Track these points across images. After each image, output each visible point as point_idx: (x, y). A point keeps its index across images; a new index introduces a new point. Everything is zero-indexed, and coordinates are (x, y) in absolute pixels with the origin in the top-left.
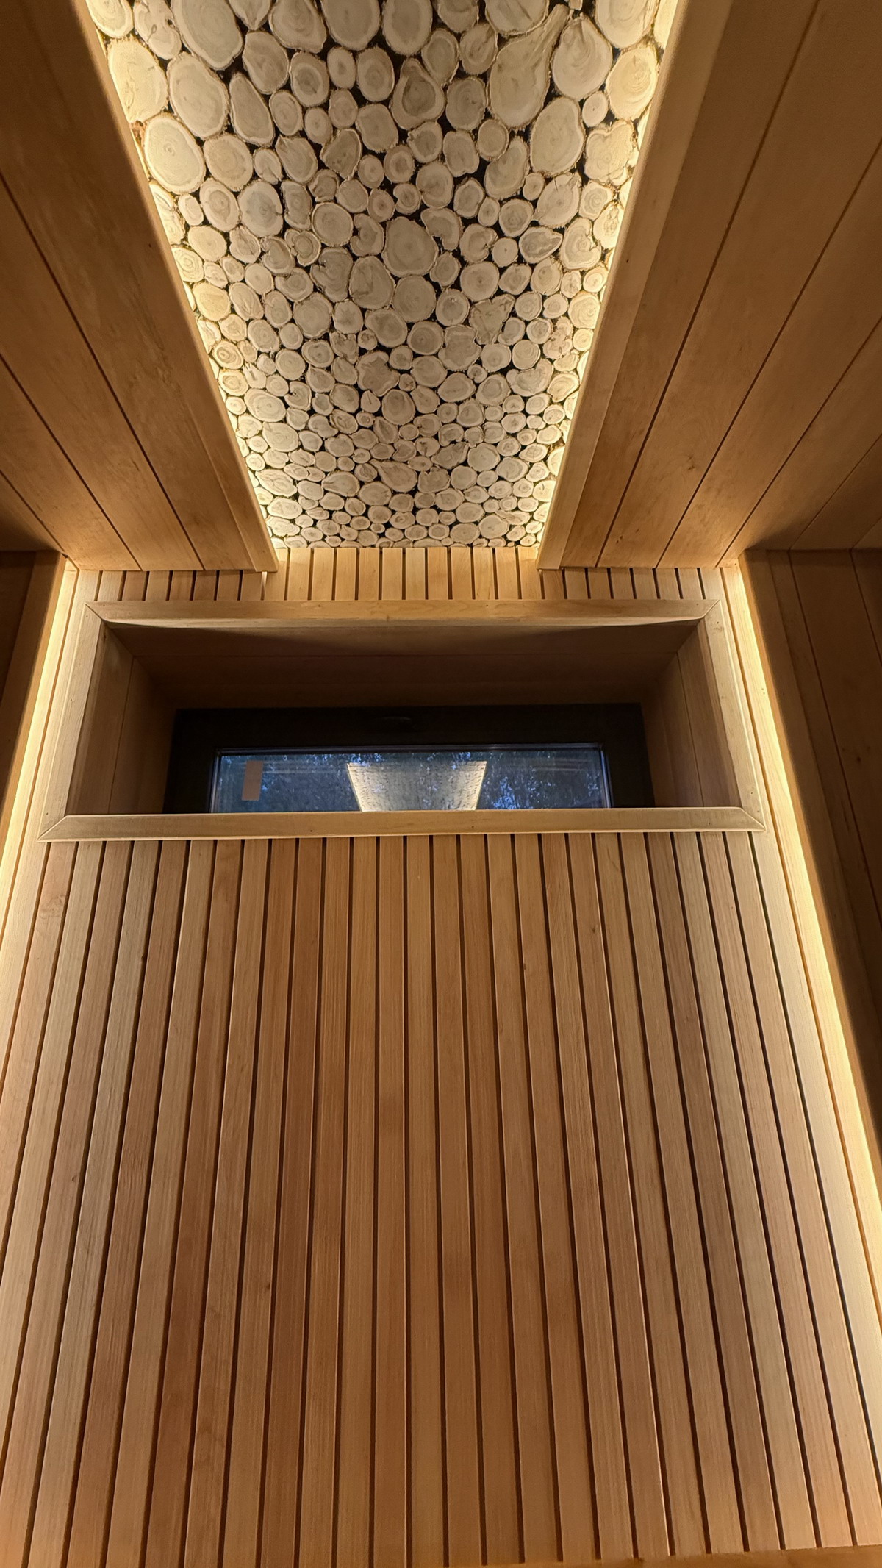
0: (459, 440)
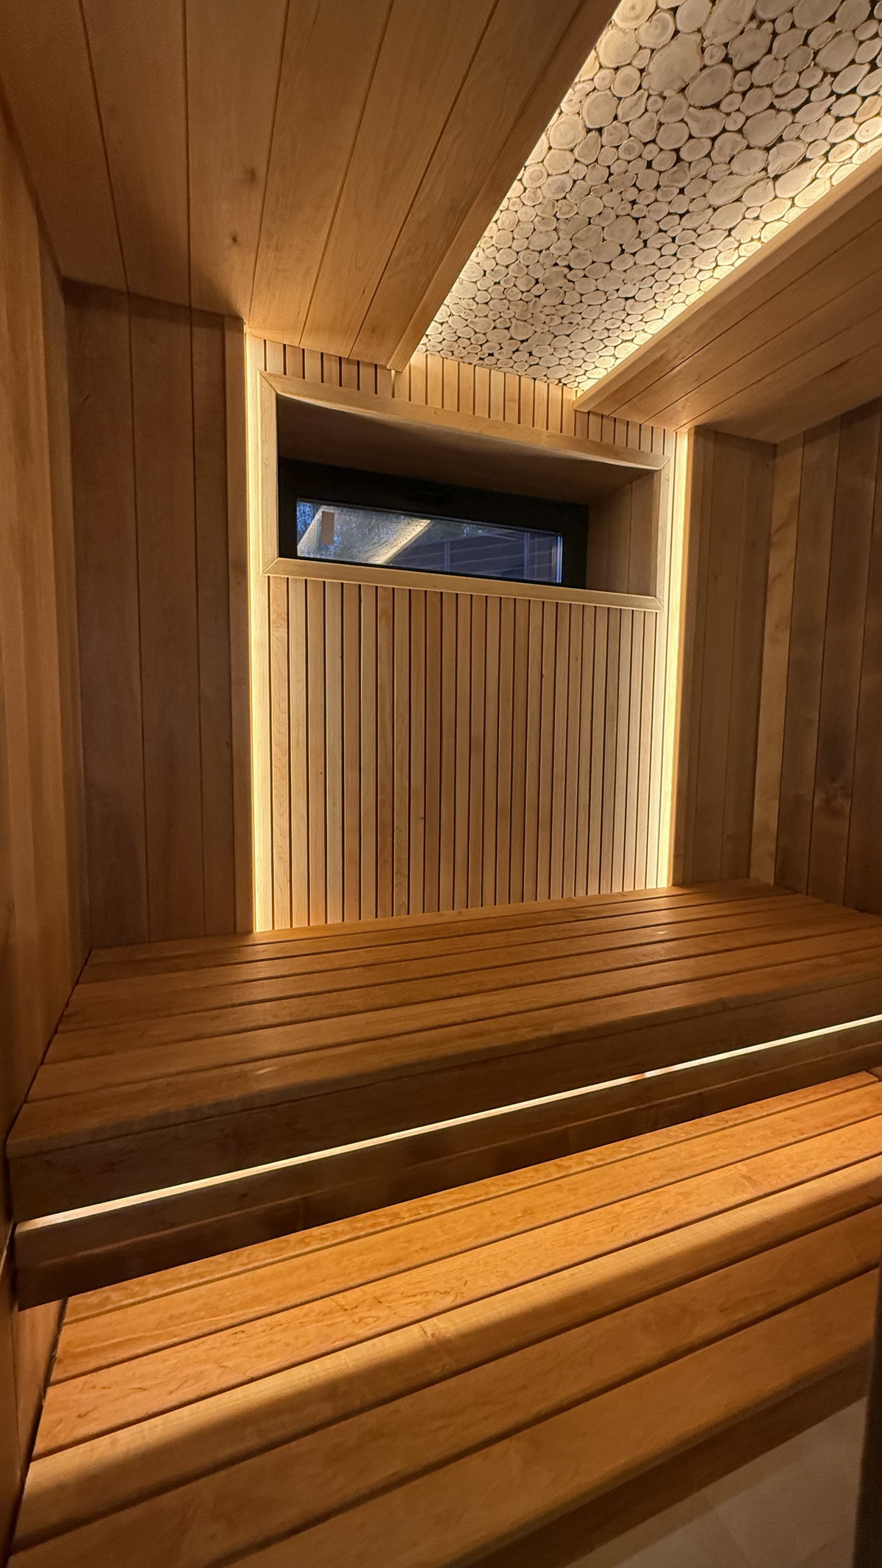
0: (575, 323)
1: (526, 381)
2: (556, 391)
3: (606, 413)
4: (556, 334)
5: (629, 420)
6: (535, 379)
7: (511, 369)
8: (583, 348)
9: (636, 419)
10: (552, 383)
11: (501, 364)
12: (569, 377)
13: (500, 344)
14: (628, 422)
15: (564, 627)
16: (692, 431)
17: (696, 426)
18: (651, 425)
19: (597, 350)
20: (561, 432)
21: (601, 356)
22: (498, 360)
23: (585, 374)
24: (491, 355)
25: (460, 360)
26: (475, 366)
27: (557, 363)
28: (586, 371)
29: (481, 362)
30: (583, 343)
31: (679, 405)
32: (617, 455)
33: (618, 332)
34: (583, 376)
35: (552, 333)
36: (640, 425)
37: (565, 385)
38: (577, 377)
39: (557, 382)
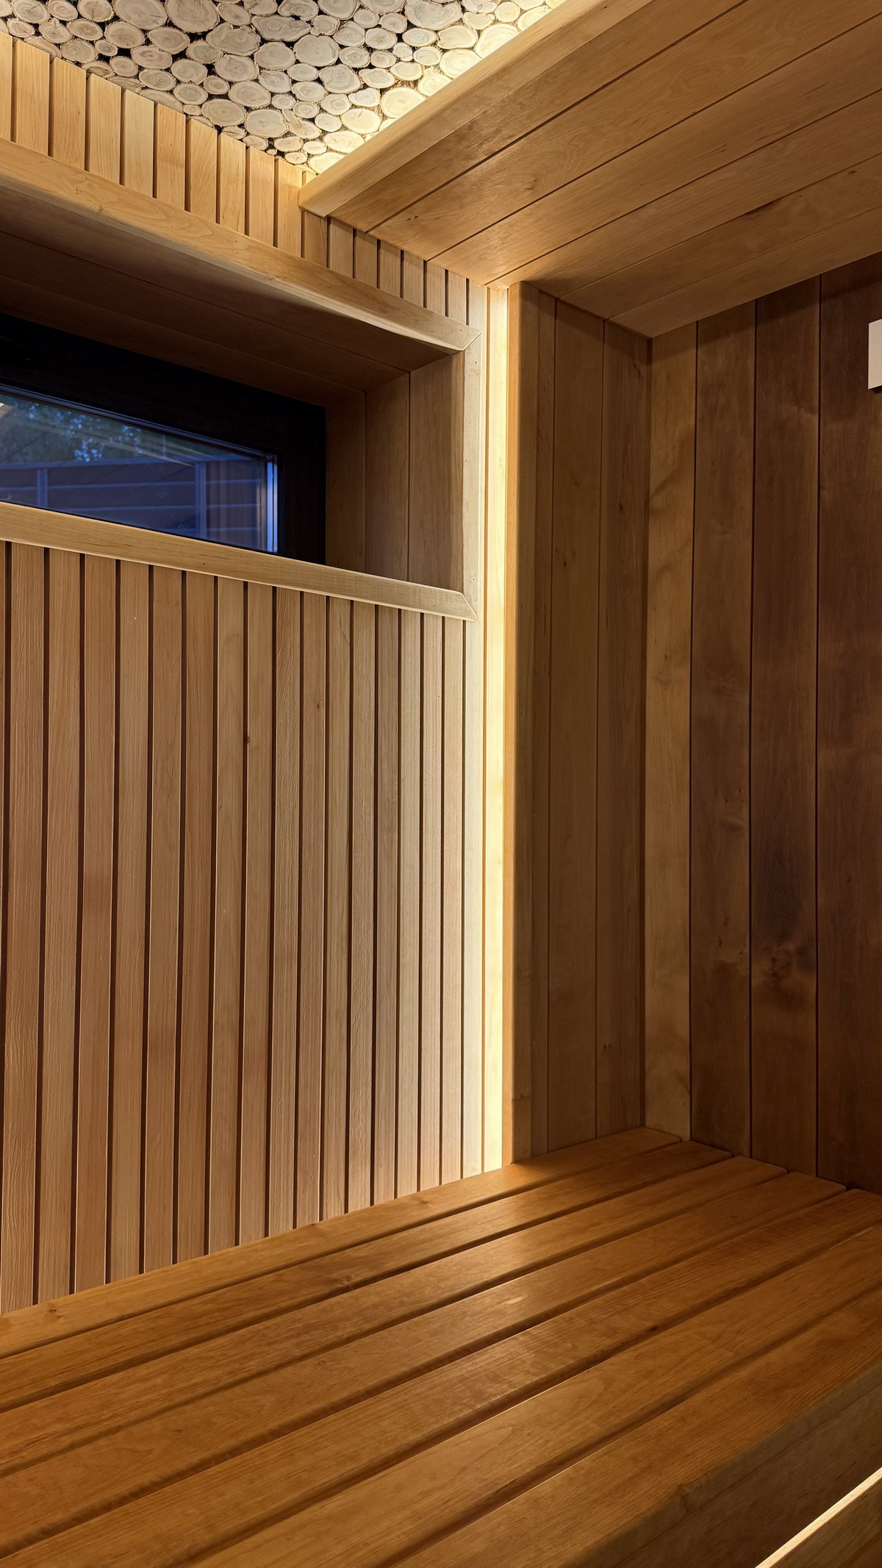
1: (202, 130)
2: (262, 164)
3: (362, 226)
4: (267, 37)
5: (405, 248)
6: (219, 129)
7: (168, 96)
8: (319, 81)
9: (417, 248)
10: (255, 145)
11: (148, 79)
12: (290, 138)
13: (144, 31)
14: (402, 252)
15: (290, 638)
16: (517, 291)
17: (522, 282)
18: (445, 266)
19: (347, 91)
20: (275, 244)
21: (354, 106)
22: (141, 68)
23: (321, 138)
24: (125, 52)
25: (55, 50)
26: (89, 72)
27: (267, 102)
28: (324, 132)
29: (103, 65)
30: (319, 68)
31: (495, 235)
32: (383, 308)
33: (389, 60)
34: (318, 143)
35: (257, 32)
36: (425, 262)
37: (281, 154)
38: (305, 141)
39: (265, 145)
